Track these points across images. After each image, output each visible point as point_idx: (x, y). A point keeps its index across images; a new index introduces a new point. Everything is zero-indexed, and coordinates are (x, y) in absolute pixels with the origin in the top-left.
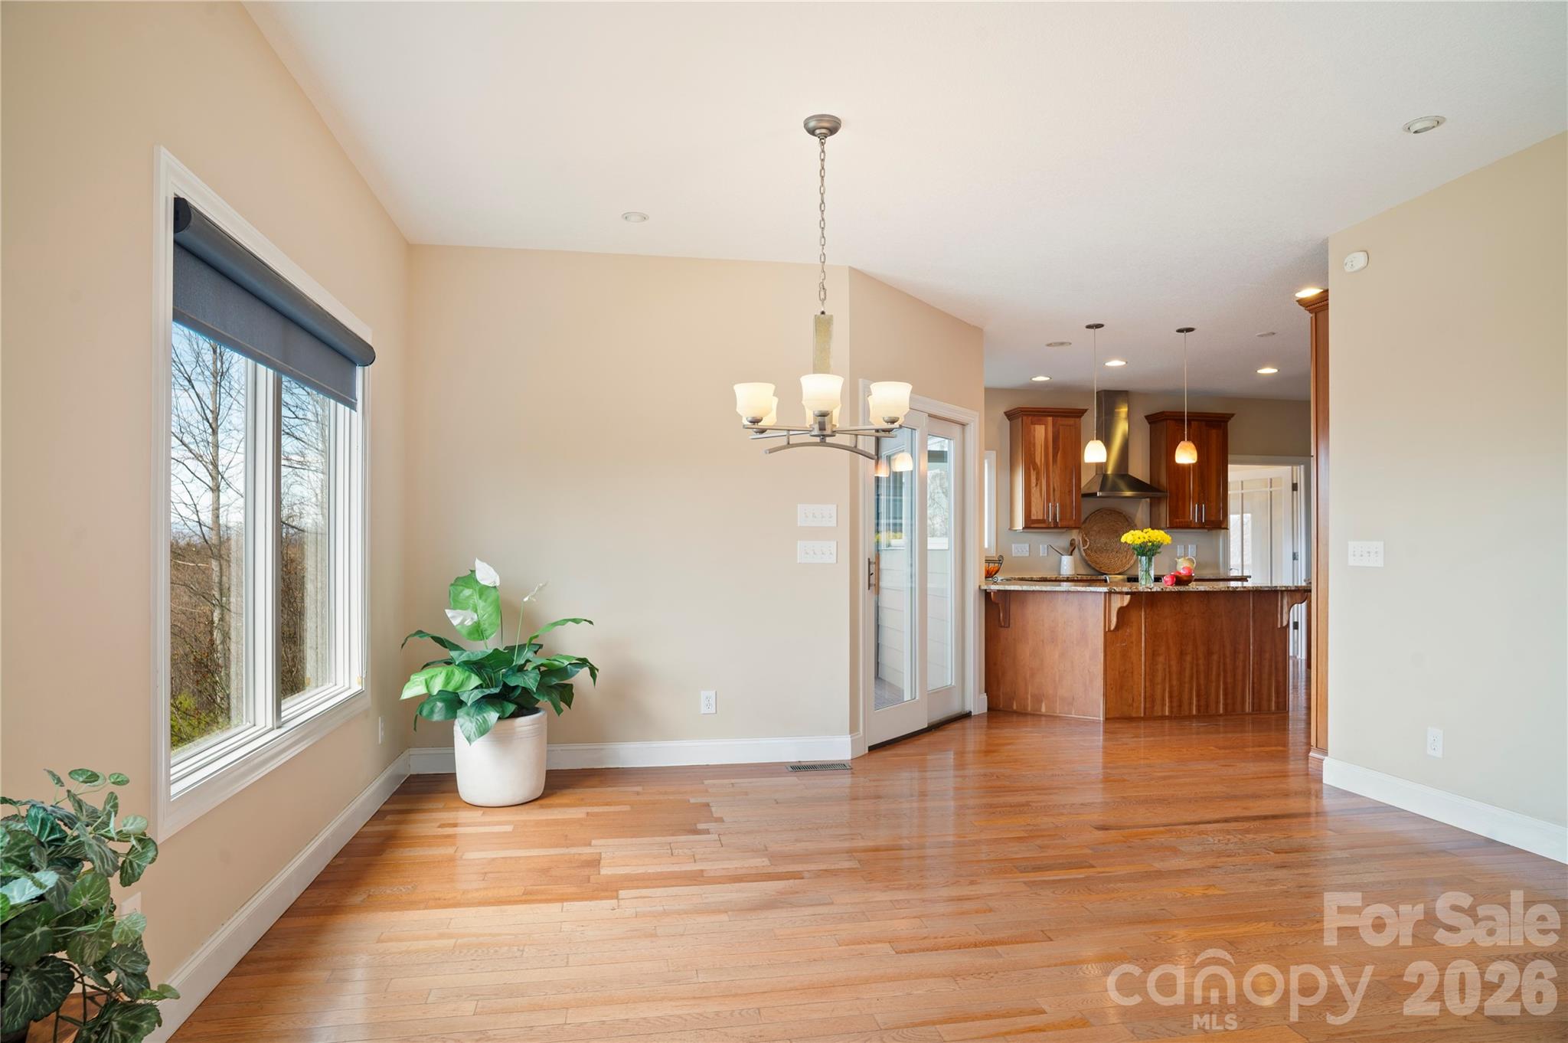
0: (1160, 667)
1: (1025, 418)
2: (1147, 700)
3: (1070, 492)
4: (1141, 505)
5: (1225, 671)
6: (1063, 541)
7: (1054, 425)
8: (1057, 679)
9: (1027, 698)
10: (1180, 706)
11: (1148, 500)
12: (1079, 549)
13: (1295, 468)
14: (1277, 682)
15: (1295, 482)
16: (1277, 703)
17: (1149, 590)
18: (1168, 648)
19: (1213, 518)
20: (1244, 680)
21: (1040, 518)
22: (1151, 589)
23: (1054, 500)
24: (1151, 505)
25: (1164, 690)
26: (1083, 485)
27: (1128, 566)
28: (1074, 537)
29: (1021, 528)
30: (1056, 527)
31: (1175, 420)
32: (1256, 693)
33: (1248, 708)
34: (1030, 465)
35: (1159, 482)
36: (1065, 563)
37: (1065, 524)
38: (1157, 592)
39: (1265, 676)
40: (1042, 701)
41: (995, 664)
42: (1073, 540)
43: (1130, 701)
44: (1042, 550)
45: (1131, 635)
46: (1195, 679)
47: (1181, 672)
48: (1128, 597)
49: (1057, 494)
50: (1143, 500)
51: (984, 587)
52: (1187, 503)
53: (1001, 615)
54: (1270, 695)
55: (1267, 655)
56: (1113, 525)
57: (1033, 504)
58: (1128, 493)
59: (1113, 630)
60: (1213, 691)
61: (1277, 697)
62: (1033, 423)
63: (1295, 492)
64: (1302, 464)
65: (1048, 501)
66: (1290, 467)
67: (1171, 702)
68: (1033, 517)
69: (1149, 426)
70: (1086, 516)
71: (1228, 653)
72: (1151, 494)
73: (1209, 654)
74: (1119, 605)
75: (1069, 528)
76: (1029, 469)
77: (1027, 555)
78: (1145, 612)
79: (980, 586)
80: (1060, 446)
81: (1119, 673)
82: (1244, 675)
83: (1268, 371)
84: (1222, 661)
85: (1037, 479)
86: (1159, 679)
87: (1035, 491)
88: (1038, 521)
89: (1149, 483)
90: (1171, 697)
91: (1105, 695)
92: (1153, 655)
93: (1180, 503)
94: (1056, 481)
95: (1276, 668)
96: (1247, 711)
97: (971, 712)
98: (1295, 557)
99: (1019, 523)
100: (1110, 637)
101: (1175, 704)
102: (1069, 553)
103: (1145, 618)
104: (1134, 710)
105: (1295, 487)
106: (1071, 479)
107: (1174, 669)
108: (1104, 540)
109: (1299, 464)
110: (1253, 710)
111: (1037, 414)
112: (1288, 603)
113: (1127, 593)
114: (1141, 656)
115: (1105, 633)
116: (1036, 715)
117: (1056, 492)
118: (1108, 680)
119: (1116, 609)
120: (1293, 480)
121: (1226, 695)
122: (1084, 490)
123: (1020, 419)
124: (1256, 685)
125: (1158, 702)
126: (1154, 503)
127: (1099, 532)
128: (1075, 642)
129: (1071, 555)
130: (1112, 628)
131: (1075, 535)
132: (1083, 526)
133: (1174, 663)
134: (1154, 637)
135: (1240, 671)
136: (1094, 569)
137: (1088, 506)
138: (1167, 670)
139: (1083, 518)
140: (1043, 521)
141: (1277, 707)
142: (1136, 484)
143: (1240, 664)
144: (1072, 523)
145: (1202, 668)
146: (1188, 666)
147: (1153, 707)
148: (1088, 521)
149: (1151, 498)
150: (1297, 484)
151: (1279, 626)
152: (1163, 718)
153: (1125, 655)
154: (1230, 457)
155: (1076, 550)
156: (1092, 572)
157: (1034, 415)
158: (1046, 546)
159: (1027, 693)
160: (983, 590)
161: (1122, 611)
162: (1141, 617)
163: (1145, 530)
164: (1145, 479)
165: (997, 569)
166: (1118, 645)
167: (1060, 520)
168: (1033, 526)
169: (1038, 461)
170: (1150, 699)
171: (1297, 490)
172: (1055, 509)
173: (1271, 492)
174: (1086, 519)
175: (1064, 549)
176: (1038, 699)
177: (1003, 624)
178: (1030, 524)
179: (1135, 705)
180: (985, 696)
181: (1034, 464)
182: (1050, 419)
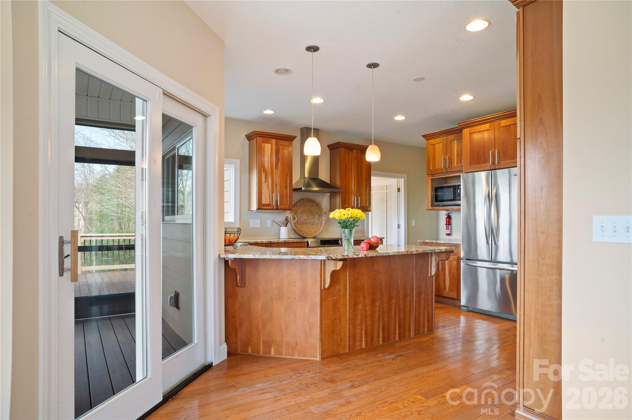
0: (359, 312)
1: (258, 138)
2: (351, 339)
3: (286, 187)
4: (325, 197)
5: (399, 310)
6: (281, 217)
7: (276, 144)
8: (283, 328)
9: (260, 344)
10: (372, 340)
11: (329, 194)
12: (291, 223)
13: (399, 179)
14: (428, 313)
15: (399, 187)
16: (428, 327)
17: (357, 257)
18: (365, 298)
19: (364, 205)
20: (410, 315)
21: (268, 203)
22: (358, 255)
23: (276, 192)
24: (330, 197)
25: (362, 330)
26: (293, 183)
27: (318, 233)
28: (287, 215)
29: (256, 209)
30: (277, 209)
31: (345, 148)
32: (417, 324)
33: (412, 334)
34: (261, 169)
35: (335, 184)
36: (283, 231)
37: (283, 207)
38: (361, 258)
39: (422, 310)
40: (271, 346)
41: (234, 317)
42: (287, 217)
43: (339, 342)
44: (269, 224)
45: (339, 290)
46: (381, 318)
47: (372, 315)
48: (341, 263)
49: (278, 187)
50: (326, 194)
51: (223, 256)
52: (351, 196)
53: (238, 277)
54: (424, 323)
55: (423, 296)
56: (310, 209)
57: (263, 194)
58: (316, 189)
59: (327, 288)
60: (392, 324)
61: (428, 324)
62: (263, 142)
63: (399, 193)
64: (402, 178)
65: (273, 192)
66: (397, 179)
67: (366, 337)
68: (263, 202)
69: (329, 151)
70: (295, 203)
71: (401, 297)
72: (331, 190)
73: (390, 298)
74: (333, 269)
75: (285, 209)
76: (261, 171)
77: (260, 226)
78: (349, 271)
79: (219, 255)
80: (280, 158)
81: (331, 320)
82: (410, 311)
83: (400, 118)
84: (398, 303)
85: (266, 178)
86: (358, 322)
87: (264, 185)
88: (266, 205)
89: (329, 183)
90: (366, 334)
91: (322, 340)
92: (354, 304)
93: (347, 196)
94: (277, 179)
95: (428, 304)
96: (412, 336)
97: (212, 363)
98: (399, 227)
99: (254, 207)
100: (325, 293)
101: (369, 339)
102: (285, 225)
103: (350, 276)
104: (342, 348)
105: (399, 190)
106: (287, 179)
107: (369, 313)
108: (305, 217)
109: (401, 177)
110: (415, 335)
111: (267, 136)
112: (436, 259)
113: (340, 260)
114: (347, 306)
115: (321, 291)
116: (267, 358)
117: (277, 186)
118: (323, 328)
119: (330, 272)
120: (398, 187)
121: (400, 326)
122: (294, 187)
123: (255, 139)
124: (416, 317)
125: (358, 339)
126: (333, 195)
127: (302, 212)
128: (297, 298)
129: (286, 226)
130: (327, 286)
131: (288, 214)
132: (293, 209)
133: (368, 308)
134: (356, 290)
135: (408, 309)
136: (299, 235)
137: (297, 197)
138: (364, 314)
139: (294, 203)
140: (269, 205)
141: (428, 331)
142: (322, 184)
143: (408, 304)
144: (287, 207)
145: (386, 310)
146: (377, 309)
147: (355, 343)
148: (296, 206)
149: (330, 193)
150: (400, 188)
151: (429, 276)
152: (361, 349)
153: (335, 305)
154: (372, 172)
155: (289, 223)
156: (297, 236)
157: (264, 137)
158: (271, 221)
159: (259, 340)
160: (222, 258)
161: (334, 274)
162: (347, 276)
163: (347, 209)
164: (328, 181)
165: (235, 239)
166: (330, 299)
167: (280, 204)
168: (263, 208)
169: (266, 166)
170: (353, 338)
171: (400, 192)
172: (277, 197)
173: (387, 192)
174: (295, 204)
175: (281, 223)
176: (268, 345)
177: (239, 285)
178: (261, 207)
179: (342, 344)
180: (225, 346)
181: (264, 168)
182: (274, 141)
